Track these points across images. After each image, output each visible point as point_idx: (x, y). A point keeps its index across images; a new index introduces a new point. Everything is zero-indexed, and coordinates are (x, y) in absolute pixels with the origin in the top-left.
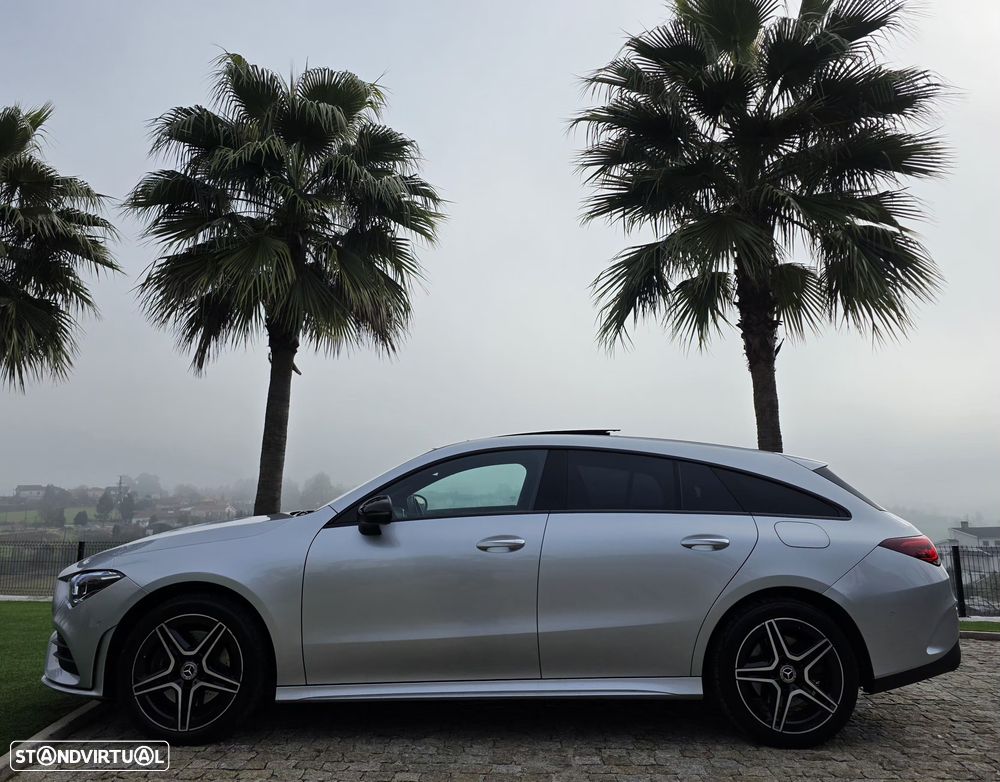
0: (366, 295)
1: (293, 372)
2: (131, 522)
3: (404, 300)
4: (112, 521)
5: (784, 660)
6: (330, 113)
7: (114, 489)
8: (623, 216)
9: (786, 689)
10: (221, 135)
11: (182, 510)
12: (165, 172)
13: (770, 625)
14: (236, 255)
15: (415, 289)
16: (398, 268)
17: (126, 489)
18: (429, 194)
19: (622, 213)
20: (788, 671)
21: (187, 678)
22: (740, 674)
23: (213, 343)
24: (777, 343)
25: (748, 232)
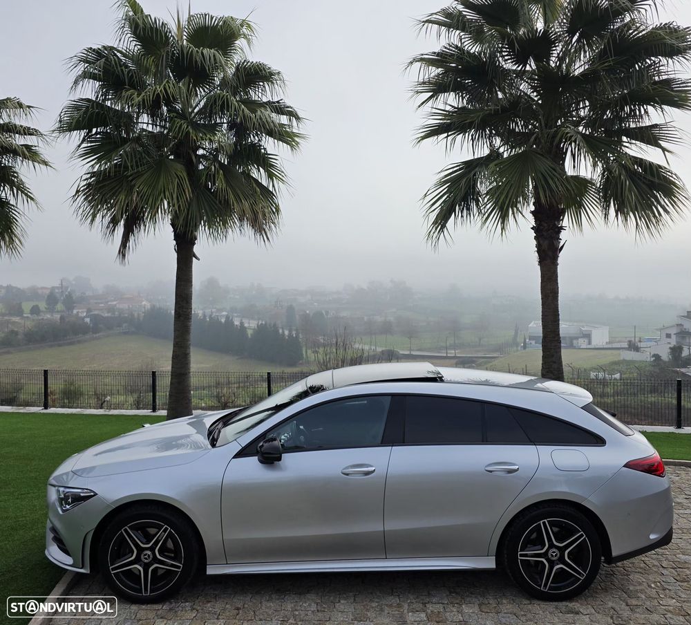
0: (246, 205)
1: (194, 258)
2: (72, 312)
3: (275, 204)
4: (58, 312)
5: (551, 546)
6: (212, 58)
7: (57, 288)
8: (447, 137)
9: (552, 564)
10: (126, 76)
11: (109, 303)
12: (82, 100)
13: (544, 523)
14: (145, 176)
15: (284, 195)
16: (271, 176)
17: (67, 288)
18: (292, 114)
19: (446, 135)
20: (554, 552)
21: (146, 561)
22: (521, 555)
23: (132, 239)
24: (561, 244)
25: (544, 164)
